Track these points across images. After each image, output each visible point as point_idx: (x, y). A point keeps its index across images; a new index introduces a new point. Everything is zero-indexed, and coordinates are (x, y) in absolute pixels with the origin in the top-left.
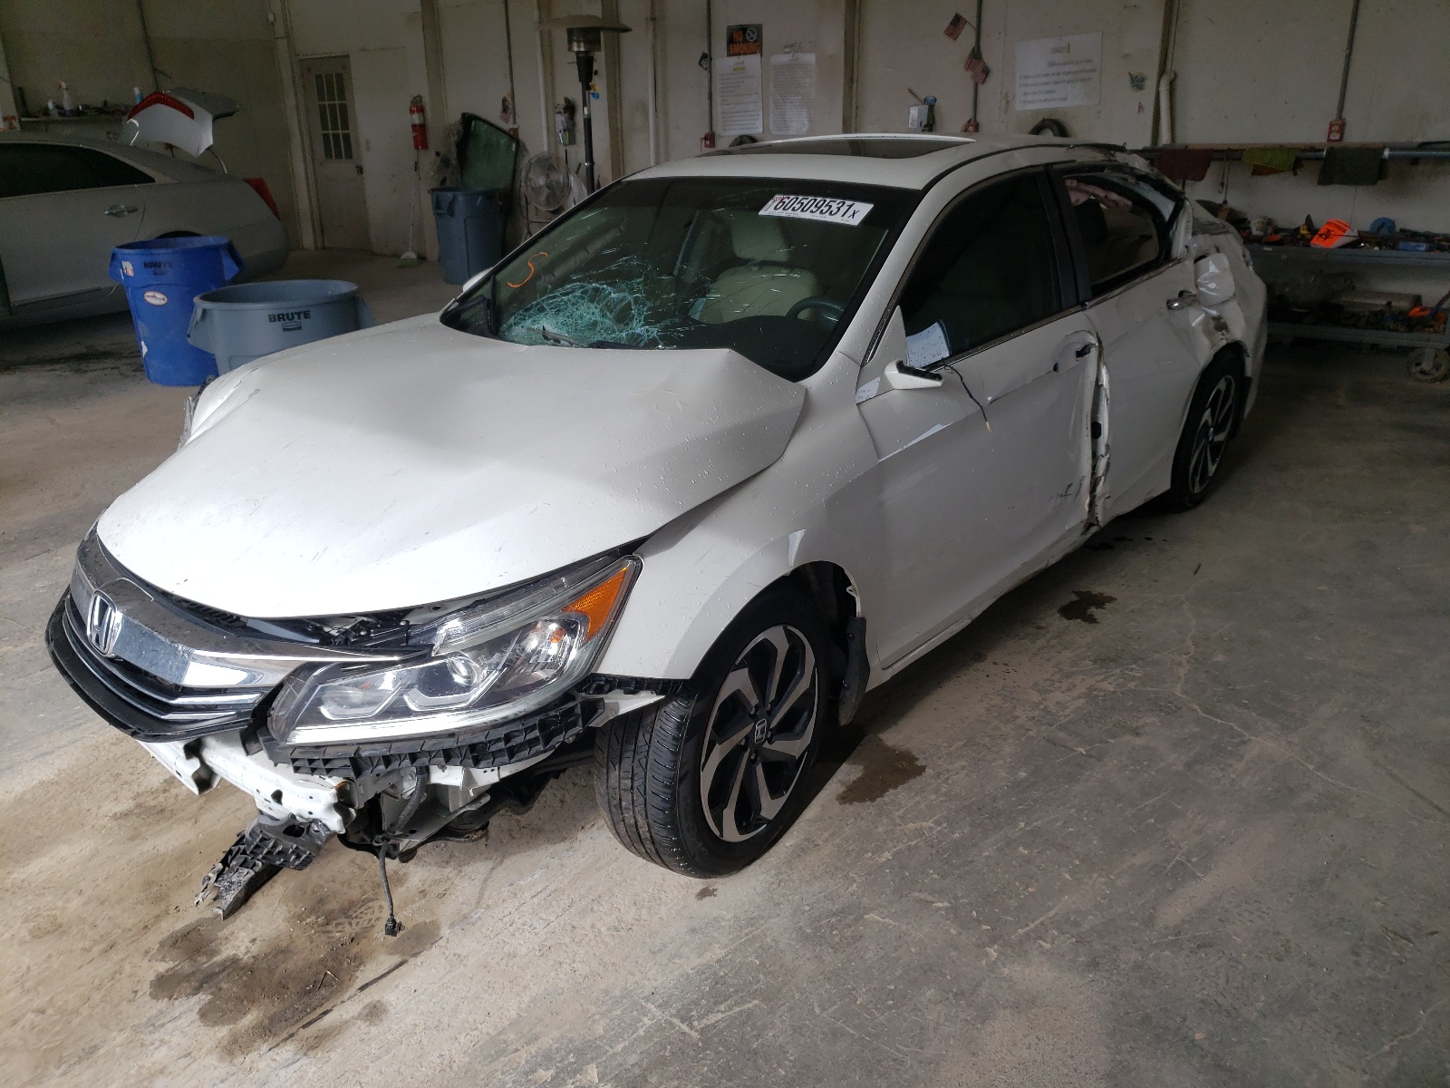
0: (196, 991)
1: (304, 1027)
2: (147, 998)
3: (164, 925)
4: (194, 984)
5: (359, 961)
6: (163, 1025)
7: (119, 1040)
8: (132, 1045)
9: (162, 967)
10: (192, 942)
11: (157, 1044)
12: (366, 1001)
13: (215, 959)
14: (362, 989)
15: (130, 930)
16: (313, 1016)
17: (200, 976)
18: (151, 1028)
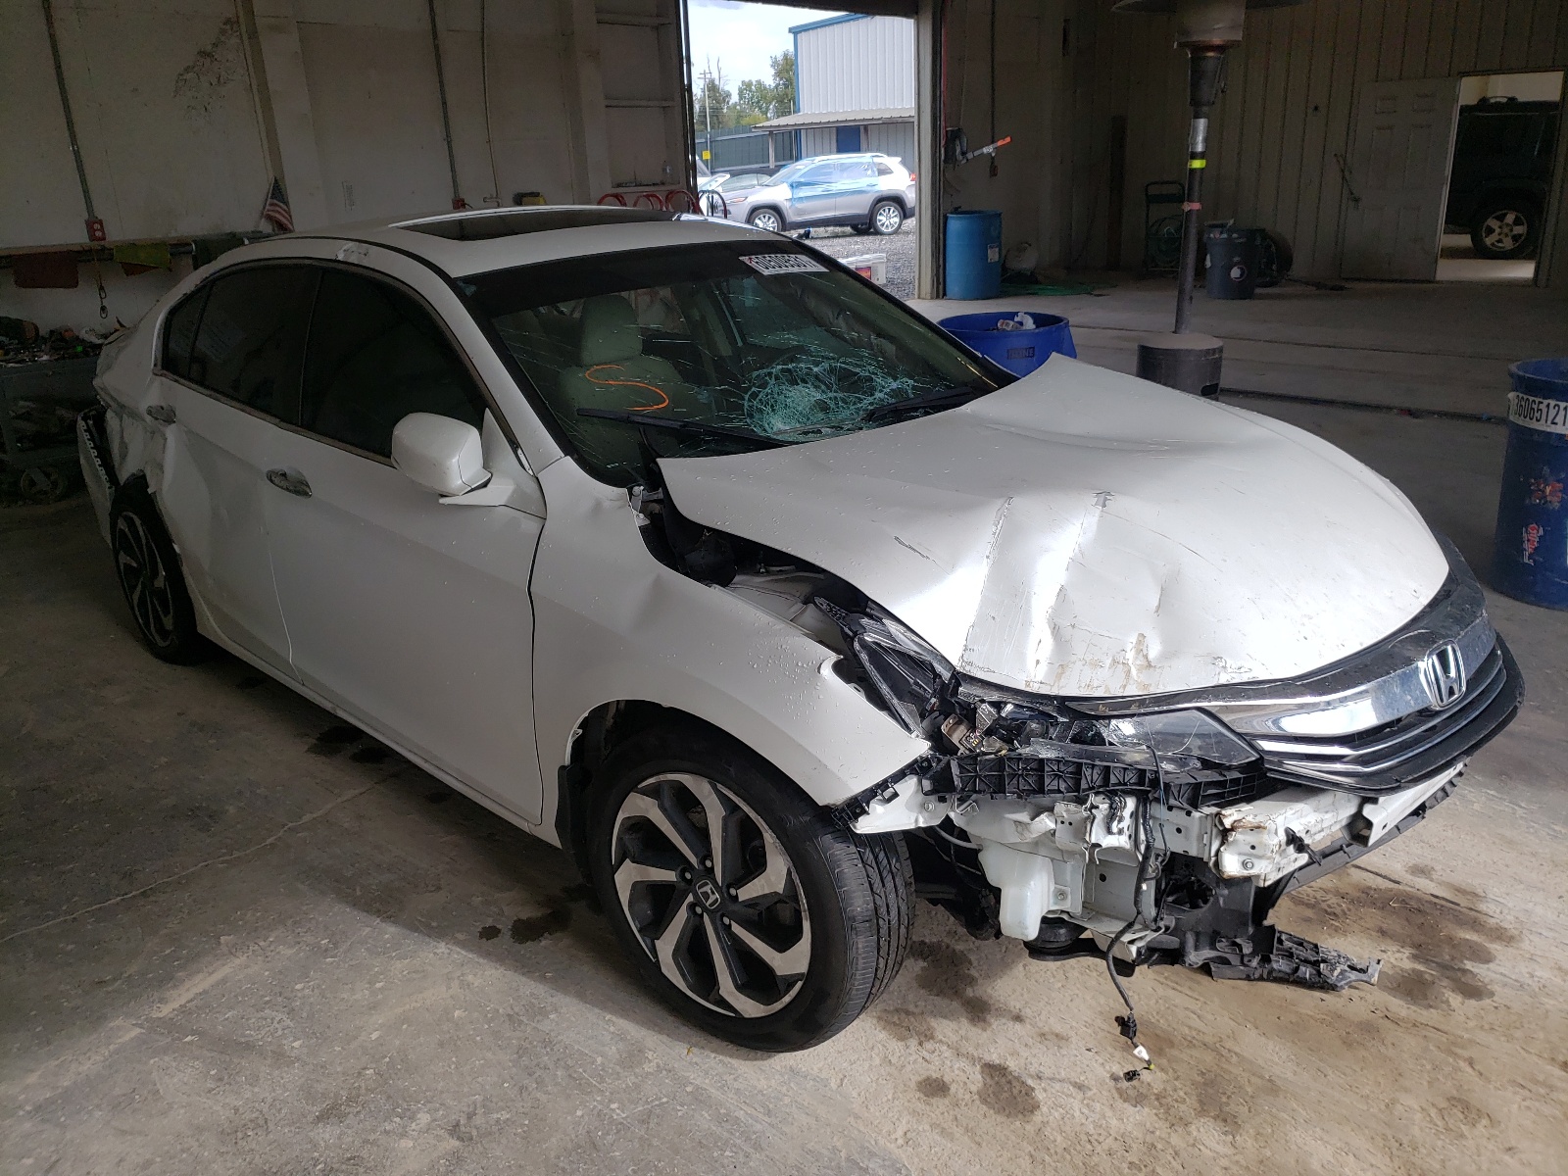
0: (1465, 971)
1: (1458, 905)
2: (1495, 998)
3: (1404, 1013)
4: (1459, 974)
5: (1366, 891)
6: (1516, 981)
7: (1552, 1002)
8: (1550, 993)
9: (1455, 1000)
10: (1412, 988)
11: (1536, 979)
12: (1411, 877)
13: (1423, 969)
14: (1398, 883)
15: (1425, 1036)
16: (1444, 903)
17: (1448, 973)
18: (1526, 987)
